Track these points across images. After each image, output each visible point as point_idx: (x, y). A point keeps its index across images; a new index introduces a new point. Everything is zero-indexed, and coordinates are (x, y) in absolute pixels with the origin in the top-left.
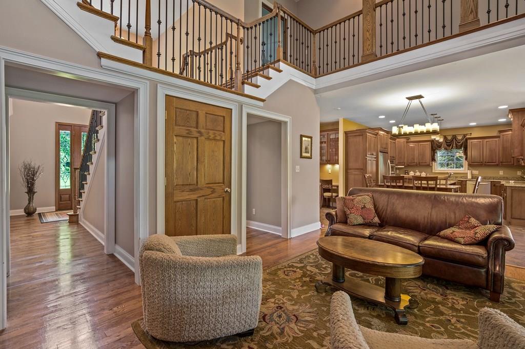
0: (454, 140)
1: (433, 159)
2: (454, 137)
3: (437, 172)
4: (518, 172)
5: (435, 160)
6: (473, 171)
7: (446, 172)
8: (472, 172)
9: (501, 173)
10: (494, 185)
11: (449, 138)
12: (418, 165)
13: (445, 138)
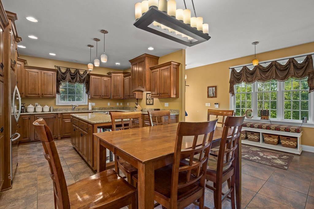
0: (78, 73)
1: (57, 91)
3: (60, 104)
5: (59, 92)
8: (92, 104)
11: (73, 71)
12: (41, 97)
13: (68, 70)
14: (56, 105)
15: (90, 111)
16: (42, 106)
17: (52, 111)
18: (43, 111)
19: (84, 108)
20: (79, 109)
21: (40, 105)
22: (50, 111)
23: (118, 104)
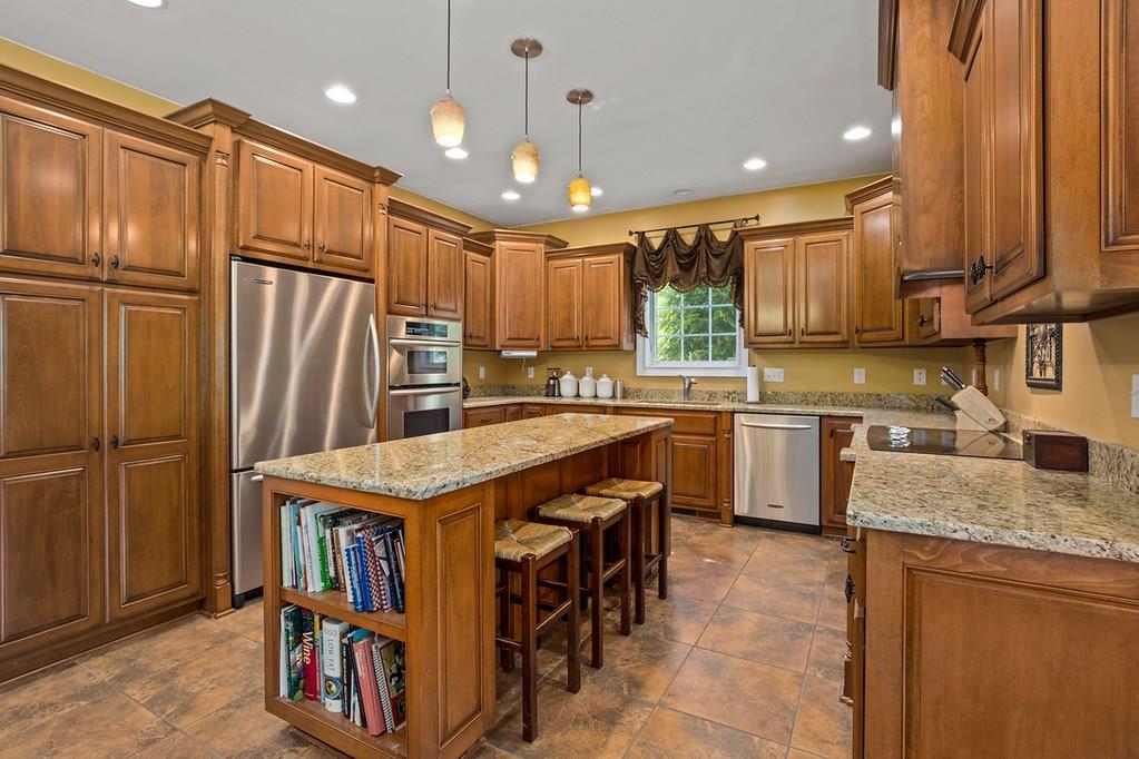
0: (703, 244)
1: (637, 326)
2: (705, 233)
3: (649, 373)
4: (916, 372)
5: (642, 327)
6: (766, 370)
7: (676, 373)
8: (761, 375)
9: (859, 376)
10: (832, 434)
11: (689, 238)
12: (584, 348)
13: (672, 237)
14: (638, 374)
15: (751, 407)
16: (576, 377)
17: (619, 395)
18: (578, 396)
19: (731, 391)
20: (711, 396)
21: (572, 373)
22: (614, 397)
23: (919, 378)
